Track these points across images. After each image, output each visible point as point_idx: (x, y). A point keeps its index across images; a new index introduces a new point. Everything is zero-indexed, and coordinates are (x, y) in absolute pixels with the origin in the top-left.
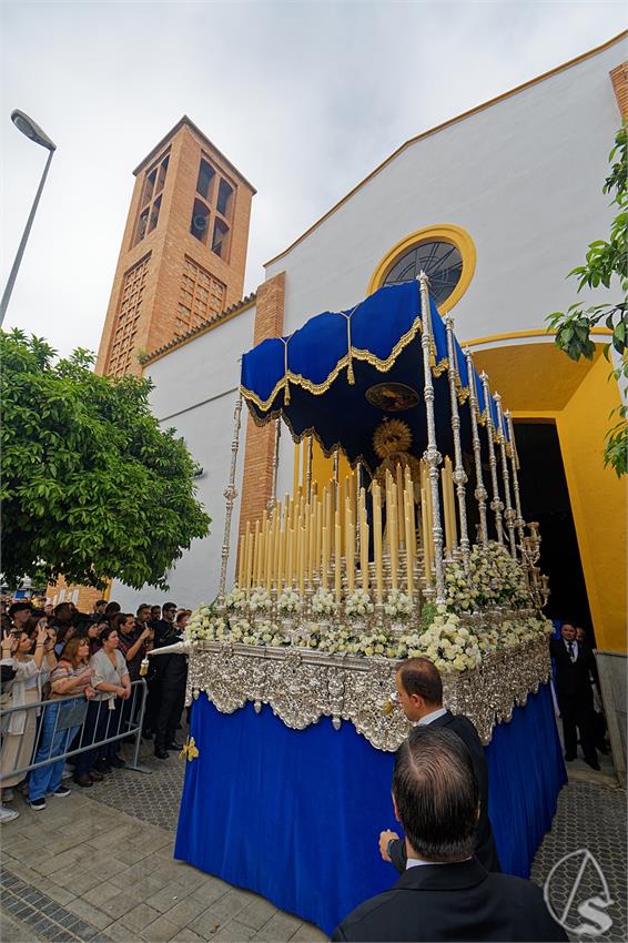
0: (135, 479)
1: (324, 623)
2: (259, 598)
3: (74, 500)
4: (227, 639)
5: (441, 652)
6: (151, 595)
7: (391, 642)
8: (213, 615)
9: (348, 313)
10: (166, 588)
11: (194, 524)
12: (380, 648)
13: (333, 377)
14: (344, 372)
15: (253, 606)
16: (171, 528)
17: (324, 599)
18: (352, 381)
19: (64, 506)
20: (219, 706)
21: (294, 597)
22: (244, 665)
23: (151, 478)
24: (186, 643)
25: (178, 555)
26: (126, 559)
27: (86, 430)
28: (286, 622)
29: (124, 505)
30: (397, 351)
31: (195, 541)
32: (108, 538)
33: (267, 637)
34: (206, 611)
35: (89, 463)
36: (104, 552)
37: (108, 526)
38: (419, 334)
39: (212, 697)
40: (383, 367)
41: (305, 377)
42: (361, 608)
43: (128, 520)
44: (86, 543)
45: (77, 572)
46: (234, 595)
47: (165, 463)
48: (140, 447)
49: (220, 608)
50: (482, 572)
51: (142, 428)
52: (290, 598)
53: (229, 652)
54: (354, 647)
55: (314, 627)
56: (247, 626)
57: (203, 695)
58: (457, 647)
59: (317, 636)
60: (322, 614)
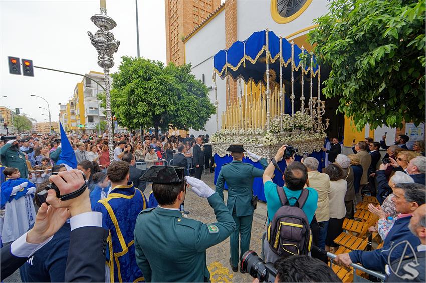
0: (192, 101)
1: (242, 137)
2: (227, 132)
3: (178, 109)
4: (220, 142)
5: (265, 142)
6: (201, 132)
7: (257, 140)
8: (216, 136)
9: (244, 42)
10: (205, 130)
11: (211, 110)
12: (254, 142)
13: (239, 65)
14: (242, 64)
15: (226, 134)
16: (204, 114)
17: (242, 131)
18: (244, 67)
19: (176, 111)
20: (220, 156)
21: (235, 131)
22: (225, 147)
23: (197, 99)
24: (210, 143)
25: (208, 120)
26: (194, 124)
27: (178, 89)
28: (234, 137)
29: (191, 110)
30: (257, 57)
31: (212, 116)
32: (189, 119)
33: (229, 141)
34: (214, 135)
35: (180, 98)
36: (188, 122)
37: (188, 116)
38: (264, 51)
39: (218, 154)
40: (253, 62)
41: (231, 65)
42: (250, 133)
43: (192, 113)
44: (184, 120)
45: (180, 126)
46: (221, 131)
47: (200, 93)
48: (192, 89)
49: (218, 134)
50: (287, 122)
51: (191, 83)
52: (234, 131)
53: (221, 145)
54: (248, 142)
55: (240, 138)
56: (224, 138)
57: (216, 154)
58: (269, 141)
59: (240, 140)
60: (242, 135)
